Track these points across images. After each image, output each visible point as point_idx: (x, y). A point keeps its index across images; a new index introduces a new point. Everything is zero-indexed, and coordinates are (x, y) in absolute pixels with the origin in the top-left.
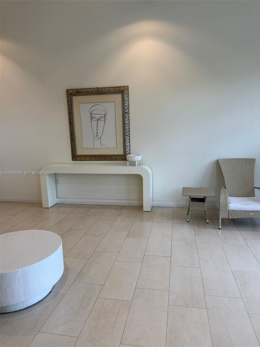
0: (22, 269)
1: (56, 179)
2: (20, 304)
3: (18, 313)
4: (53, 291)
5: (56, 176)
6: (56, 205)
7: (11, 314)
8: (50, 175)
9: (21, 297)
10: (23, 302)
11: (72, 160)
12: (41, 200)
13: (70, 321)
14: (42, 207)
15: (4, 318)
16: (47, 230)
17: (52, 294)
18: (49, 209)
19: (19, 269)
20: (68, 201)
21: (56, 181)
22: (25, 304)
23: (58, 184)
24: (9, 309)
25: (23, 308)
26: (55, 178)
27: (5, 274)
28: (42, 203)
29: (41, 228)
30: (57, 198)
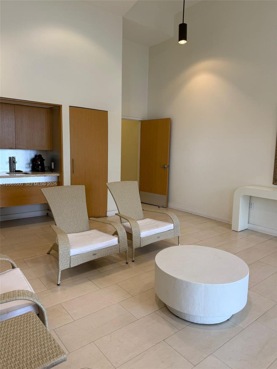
0: (205, 284)
1: (250, 203)
2: (198, 318)
3: (196, 326)
4: (232, 320)
5: (250, 199)
6: (246, 231)
7: (189, 324)
8: (245, 196)
9: (201, 311)
10: (201, 317)
11: (273, 184)
12: (231, 222)
13: (246, 360)
14: (231, 229)
15: (182, 324)
16: (234, 254)
17: (230, 322)
18: (239, 233)
19: (203, 284)
20: (260, 229)
21: (250, 204)
22: (203, 320)
23: (252, 208)
24: (188, 318)
25: (200, 323)
26: (250, 201)
27: (190, 283)
28: (231, 225)
29: (227, 250)
30: (248, 223)
